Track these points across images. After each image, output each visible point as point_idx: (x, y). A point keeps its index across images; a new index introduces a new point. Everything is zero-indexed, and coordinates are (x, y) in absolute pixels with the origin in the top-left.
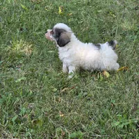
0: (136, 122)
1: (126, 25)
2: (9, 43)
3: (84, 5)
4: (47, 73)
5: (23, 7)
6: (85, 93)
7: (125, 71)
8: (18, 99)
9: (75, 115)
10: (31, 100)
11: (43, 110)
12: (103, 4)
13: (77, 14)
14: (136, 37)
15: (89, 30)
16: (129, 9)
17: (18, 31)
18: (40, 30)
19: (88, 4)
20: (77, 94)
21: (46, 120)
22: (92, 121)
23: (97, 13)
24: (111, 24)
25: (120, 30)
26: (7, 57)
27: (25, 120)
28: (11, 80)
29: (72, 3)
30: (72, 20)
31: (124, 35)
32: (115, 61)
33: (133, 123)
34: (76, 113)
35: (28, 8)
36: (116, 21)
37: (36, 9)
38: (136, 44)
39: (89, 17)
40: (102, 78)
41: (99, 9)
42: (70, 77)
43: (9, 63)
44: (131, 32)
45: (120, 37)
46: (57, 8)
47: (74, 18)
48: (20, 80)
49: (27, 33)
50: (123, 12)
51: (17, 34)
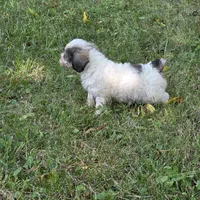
0: (191, 176)
1: (180, 39)
2: (10, 65)
3: (119, 9)
4: (65, 106)
5: (32, 11)
6: (120, 136)
7: (176, 103)
8: (22, 144)
9: (104, 167)
10: (42, 145)
11: (57, 160)
12: (147, 8)
13: (110, 22)
14: (194, 54)
15: (127, 45)
16: (184, 15)
17: (24, 46)
18: (55, 45)
19: (126, 7)
20: (108, 137)
21: (62, 175)
22: (128, 175)
23: (138, 20)
24: (158, 38)
25: (171, 45)
26: (8, 84)
27: (32, 174)
28: (13, 116)
29: (102, 6)
30: (103, 30)
31: (176, 52)
32: (163, 90)
33: (187, 179)
34: (105, 164)
35: (39, 14)
37: (50, 15)
38: (193, 64)
39: (126, 27)
40: (144, 114)
41: (141, 15)
42: (98, 112)
43: (11, 93)
44: (187, 48)
45: (170, 55)
46: (81, 14)
47: (105, 27)
48: (25, 117)
49: (36, 50)
50: (175, 18)
51: (23, 51)
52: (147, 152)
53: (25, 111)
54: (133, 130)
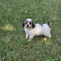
0: (57, 60)
2: (3, 26)
3: (37, 9)
4: (19, 38)
7: (53, 38)
8: (6, 50)
9: (30, 57)
10: (12, 50)
11: (16, 55)
12: (45, 9)
13: (34, 13)
16: (56, 11)
17: (8, 20)
18: (17, 20)
19: (39, 9)
20: (32, 48)
23: (42, 13)
24: (48, 18)
25: (52, 20)
26: (2, 32)
27: (8, 59)
28: (3, 41)
29: (32, 8)
35: (13, 10)
36: (50, 16)
37: (16, 11)
38: (58, 26)
39: (39, 15)
40: (43, 41)
41: (43, 11)
43: (3, 34)
44: (57, 21)
46: (25, 10)
47: (32, 15)
48: (7, 42)
49: (11, 21)
50: (53, 12)
51: (7, 22)
52: (43, 52)
53: (7, 40)
54: (39, 46)
